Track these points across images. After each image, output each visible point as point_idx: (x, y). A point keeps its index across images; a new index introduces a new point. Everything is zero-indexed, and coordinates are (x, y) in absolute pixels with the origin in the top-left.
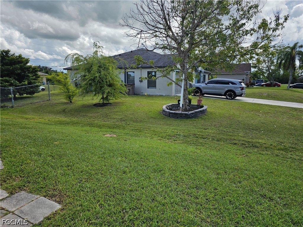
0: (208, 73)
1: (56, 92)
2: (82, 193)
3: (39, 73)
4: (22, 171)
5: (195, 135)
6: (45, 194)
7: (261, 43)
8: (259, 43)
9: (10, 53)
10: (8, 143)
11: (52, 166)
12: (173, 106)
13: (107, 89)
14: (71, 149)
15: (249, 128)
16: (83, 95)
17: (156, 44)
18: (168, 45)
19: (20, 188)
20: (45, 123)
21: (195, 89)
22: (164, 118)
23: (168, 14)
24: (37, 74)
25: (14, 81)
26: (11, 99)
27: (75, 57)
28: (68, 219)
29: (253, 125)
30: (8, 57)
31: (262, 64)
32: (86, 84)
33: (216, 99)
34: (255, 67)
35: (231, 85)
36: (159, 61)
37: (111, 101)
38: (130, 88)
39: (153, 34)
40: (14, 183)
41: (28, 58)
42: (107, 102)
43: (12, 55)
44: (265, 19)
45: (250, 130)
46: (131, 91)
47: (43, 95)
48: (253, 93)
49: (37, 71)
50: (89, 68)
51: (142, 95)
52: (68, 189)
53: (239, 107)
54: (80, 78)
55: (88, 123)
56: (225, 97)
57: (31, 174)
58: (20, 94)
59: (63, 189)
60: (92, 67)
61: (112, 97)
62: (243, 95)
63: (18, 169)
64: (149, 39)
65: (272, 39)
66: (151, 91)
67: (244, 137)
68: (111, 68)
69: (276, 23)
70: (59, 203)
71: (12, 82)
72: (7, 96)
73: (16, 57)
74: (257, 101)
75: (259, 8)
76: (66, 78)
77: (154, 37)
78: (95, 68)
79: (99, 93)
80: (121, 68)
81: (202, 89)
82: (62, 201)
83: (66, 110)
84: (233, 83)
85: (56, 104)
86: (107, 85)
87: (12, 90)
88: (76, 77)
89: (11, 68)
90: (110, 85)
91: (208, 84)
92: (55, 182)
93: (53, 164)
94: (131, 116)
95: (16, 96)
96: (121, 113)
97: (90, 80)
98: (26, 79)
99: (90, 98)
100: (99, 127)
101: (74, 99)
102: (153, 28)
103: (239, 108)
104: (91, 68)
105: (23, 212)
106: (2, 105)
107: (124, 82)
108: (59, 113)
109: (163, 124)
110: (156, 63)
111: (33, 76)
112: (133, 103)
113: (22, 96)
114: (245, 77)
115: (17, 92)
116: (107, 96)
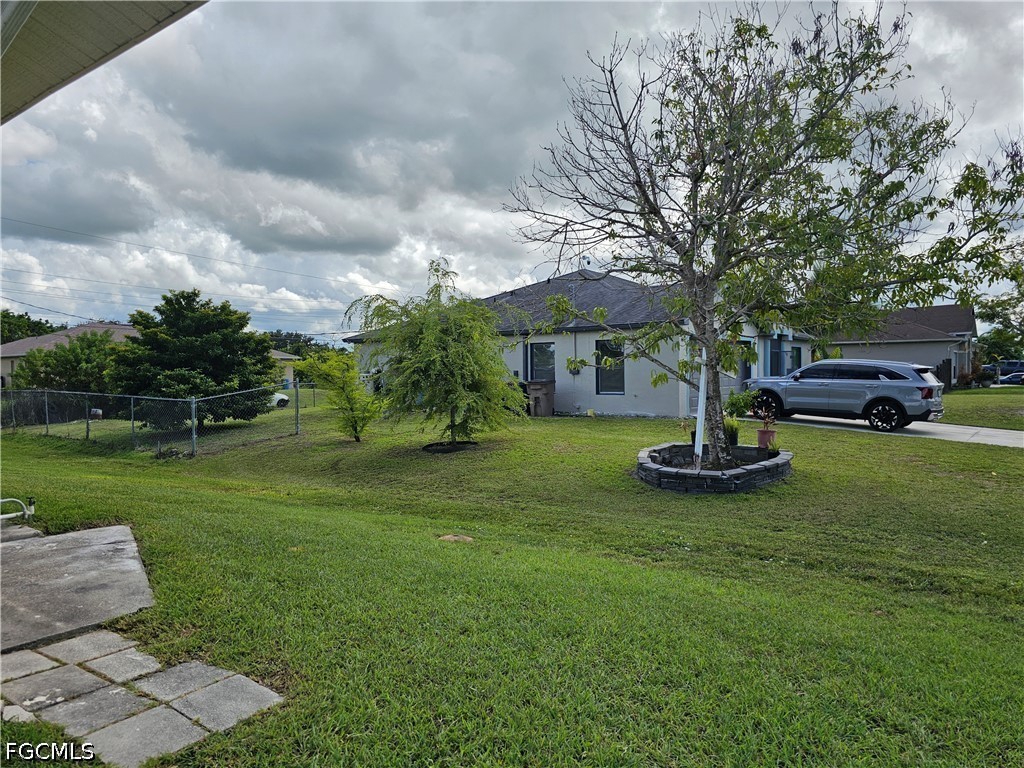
0: (810, 341)
1: (320, 409)
2: (339, 670)
3: (275, 355)
4: (198, 612)
5: (734, 545)
6: (247, 668)
7: (968, 241)
8: (960, 241)
9: (198, 300)
10: (172, 544)
11: (274, 606)
12: (674, 450)
13: (466, 400)
14: (330, 566)
15: (937, 528)
16: (393, 419)
17: (615, 257)
18: (654, 259)
19: (191, 653)
20: (274, 502)
21: (758, 397)
22: (642, 491)
23: (649, 171)
24: (268, 359)
25: (201, 379)
26: (189, 431)
27: (374, 305)
28: (295, 724)
29: (954, 520)
30: (194, 310)
31: (1015, 307)
32: (404, 385)
34: (989, 317)
35: (884, 380)
36: (634, 306)
37: (476, 436)
38: (539, 394)
39: (605, 229)
40: (177, 641)
41: (245, 312)
42: (466, 439)
43: (202, 305)
44: (973, 165)
45: (937, 535)
46: (542, 403)
47: (281, 419)
48: (978, 410)
49: (267, 349)
50: (412, 336)
51: (577, 416)
52: (307, 659)
53: (915, 456)
54: (386, 368)
55: (398, 502)
56: (867, 423)
57: (219, 619)
58: (218, 417)
59: (294, 659)
60: (421, 333)
61: (478, 422)
62: (931, 417)
63: (189, 608)
64: (589, 246)
65: (1007, 227)
66: (609, 403)
67: (910, 558)
68: (476, 336)
69: (1011, 176)
70: (279, 690)
71: (198, 381)
72: (181, 423)
73: (212, 311)
74: (987, 436)
75: (947, 134)
76: (349, 368)
77: (606, 238)
78: (430, 337)
79: (440, 411)
80: (508, 334)
81: (783, 397)
82: (288, 688)
83: (341, 465)
84: (891, 375)
85: (314, 447)
86: (464, 386)
87: (194, 406)
88: (377, 365)
89: (197, 341)
90: (475, 387)
91: (802, 377)
92: (277, 642)
93: (277, 600)
94: (533, 484)
95: (206, 422)
96: (503, 474)
97: (414, 372)
98: (235, 373)
99: (414, 427)
100: (431, 514)
101: (369, 430)
102: (604, 213)
103: (914, 459)
104: (420, 336)
105: (191, 706)
106: (164, 449)
107: (521, 373)
108: (320, 472)
109: (635, 510)
110: (625, 315)
111: (255, 365)
112: (544, 442)
113: (221, 423)
114: (951, 353)
115: (208, 410)
116: (466, 421)
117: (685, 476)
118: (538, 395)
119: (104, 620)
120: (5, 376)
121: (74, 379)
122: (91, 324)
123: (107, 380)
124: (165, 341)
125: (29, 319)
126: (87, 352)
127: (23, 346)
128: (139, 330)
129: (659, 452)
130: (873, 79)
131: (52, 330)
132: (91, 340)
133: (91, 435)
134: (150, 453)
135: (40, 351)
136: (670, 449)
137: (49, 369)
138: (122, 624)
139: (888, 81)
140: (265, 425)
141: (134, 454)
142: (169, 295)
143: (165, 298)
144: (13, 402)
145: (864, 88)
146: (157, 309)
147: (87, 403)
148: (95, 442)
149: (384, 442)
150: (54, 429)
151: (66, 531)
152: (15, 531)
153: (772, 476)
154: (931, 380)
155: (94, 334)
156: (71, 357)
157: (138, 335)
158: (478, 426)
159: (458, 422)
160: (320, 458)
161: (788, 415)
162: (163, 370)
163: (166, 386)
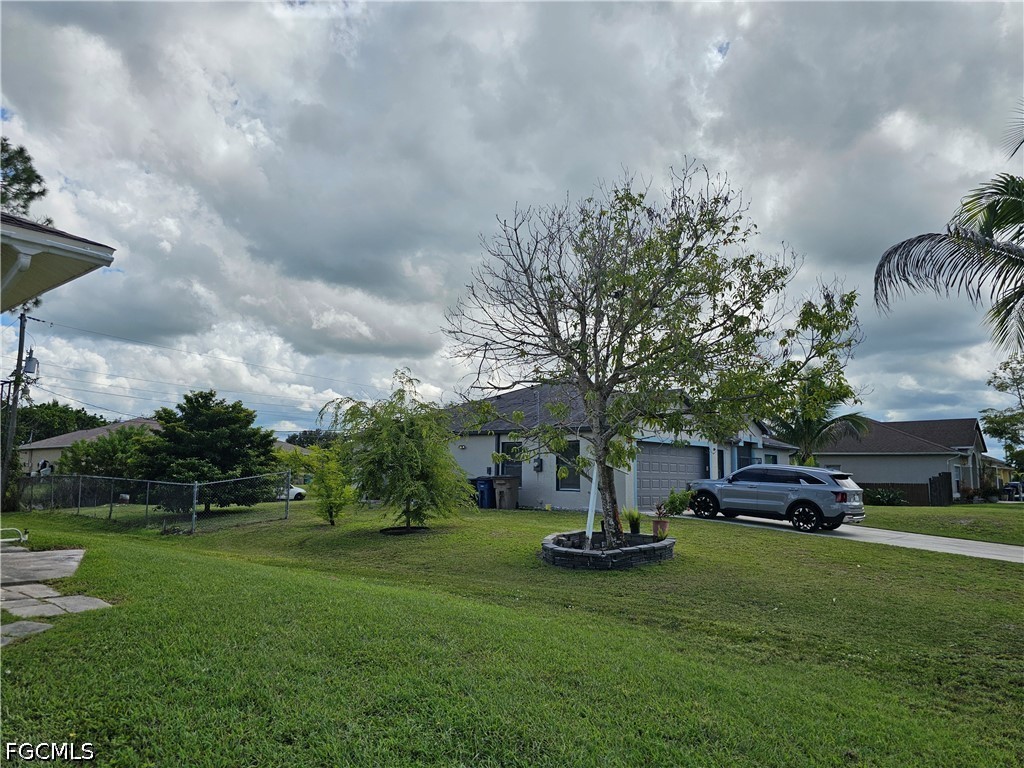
0: (788, 450)
9: (213, 399)
13: (410, 487)
21: (697, 497)
24: (271, 452)
25: (209, 467)
27: (346, 406)
30: (209, 408)
35: (804, 484)
37: (427, 523)
38: (503, 488)
42: (419, 525)
43: (217, 404)
46: (506, 497)
51: (537, 510)
56: (791, 524)
58: (224, 503)
61: (431, 509)
62: (846, 519)
66: (567, 499)
70: (111, 603)
71: (206, 469)
73: (225, 409)
80: (479, 434)
81: (719, 497)
83: (307, 542)
84: (811, 480)
85: (294, 528)
86: (412, 476)
87: (196, 490)
89: (208, 434)
90: (424, 476)
91: (735, 480)
97: (371, 463)
98: (239, 464)
101: (342, 515)
106: (169, 527)
107: (493, 470)
108: (288, 547)
109: (520, 579)
111: (258, 456)
113: (225, 508)
114: (952, 467)
115: (214, 496)
116: (420, 508)
117: (572, 554)
118: (502, 490)
121: (110, 468)
122: (132, 420)
124: (182, 434)
125: (85, 414)
126: (123, 443)
127: (73, 439)
128: (162, 424)
129: (568, 537)
131: (103, 424)
132: (127, 433)
133: (113, 516)
134: (157, 531)
135: (84, 443)
137: (89, 458)
138: (50, 582)
139: (742, 236)
140: (264, 511)
141: (144, 531)
142: (190, 395)
143: (186, 397)
144: (55, 487)
145: (725, 242)
146: (179, 406)
148: (115, 521)
149: (353, 526)
150: (85, 511)
151: (44, 550)
152: (13, 548)
153: (649, 559)
154: (850, 485)
155: (131, 428)
156: (109, 448)
157: (160, 429)
158: (429, 512)
159: (412, 508)
160: (293, 537)
161: (731, 514)
162: (177, 459)
163: (179, 473)
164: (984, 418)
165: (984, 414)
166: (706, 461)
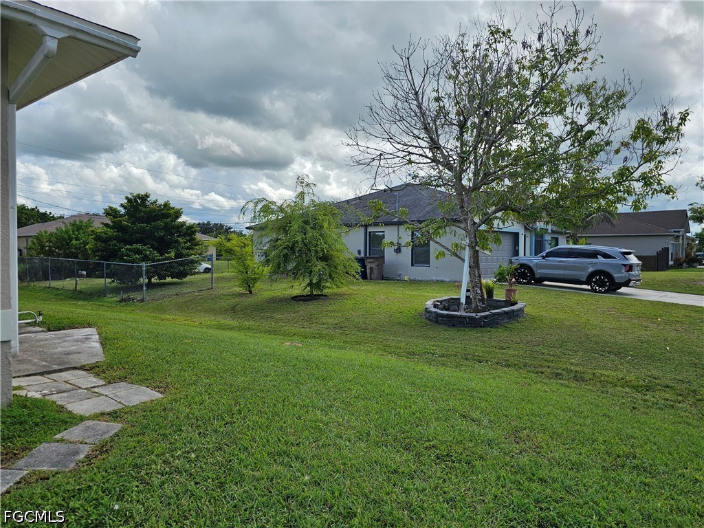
0: (566, 233)
3: (199, 236)
4: (127, 363)
6: (148, 385)
7: (637, 169)
8: (632, 169)
9: (148, 200)
10: (118, 335)
11: (167, 362)
12: (452, 301)
13: (319, 266)
15: (603, 349)
19: (121, 379)
21: (519, 269)
22: (425, 325)
24: (194, 239)
25: (150, 251)
26: (141, 286)
27: (261, 205)
29: (616, 345)
30: (146, 206)
32: (278, 256)
33: (565, 292)
35: (601, 259)
37: (326, 291)
38: (373, 265)
39: (406, 158)
40: (114, 374)
41: (180, 207)
42: (319, 293)
43: (151, 203)
44: (643, 120)
45: (602, 353)
46: (375, 272)
47: (203, 279)
49: (194, 233)
50: (283, 227)
51: (398, 280)
52: (179, 382)
53: (613, 308)
56: (589, 287)
57: (137, 366)
58: (161, 277)
59: (172, 381)
60: (290, 223)
61: (328, 282)
62: (631, 284)
63: (123, 361)
65: (663, 160)
66: (420, 272)
68: (326, 225)
69: (664, 127)
70: (162, 393)
71: (148, 253)
72: (136, 280)
73: (158, 207)
75: (625, 100)
76: (245, 246)
77: (407, 164)
78: (295, 225)
81: (535, 270)
82: (167, 392)
83: (237, 308)
84: (606, 256)
85: (222, 297)
86: (317, 257)
87: (144, 269)
89: (147, 226)
90: (325, 258)
91: (547, 256)
92: (165, 375)
93: (170, 360)
94: (357, 320)
95: (153, 280)
96: (339, 315)
97: (285, 248)
98: (172, 248)
99: (285, 285)
101: (258, 286)
102: (404, 147)
103: (611, 310)
104: (289, 225)
105: (118, 397)
106: (125, 296)
107: (362, 251)
108: (223, 312)
109: (417, 336)
110: (431, 214)
111: (185, 243)
112: (371, 296)
113: (163, 281)
114: (669, 243)
115: (155, 272)
116: (320, 281)
117: (452, 316)
119: (78, 365)
120: (22, 249)
121: (68, 251)
122: (80, 216)
123: (89, 252)
124: (127, 226)
125: (38, 211)
126: (76, 233)
127: (34, 230)
128: (110, 219)
129: (441, 302)
130: (579, 64)
131: (54, 218)
132: (79, 225)
133: (78, 288)
134: (116, 299)
135: (46, 232)
136: (449, 300)
137: (51, 244)
138: (87, 367)
139: (589, 65)
140: (192, 283)
141: (105, 299)
142: (130, 196)
143: (127, 198)
144: (27, 266)
145: (574, 70)
146: (122, 205)
147: (76, 266)
148: (81, 292)
149: (267, 294)
150: (55, 284)
151: (60, 330)
152: (31, 329)
153: (510, 318)
154: (633, 260)
155: (81, 222)
156: (66, 236)
157: (109, 222)
158: (328, 284)
159: (314, 281)
160: (225, 303)
161: (539, 281)
162: (125, 245)
163: (127, 256)
164: (691, 210)
165: (691, 207)
166: (516, 243)
